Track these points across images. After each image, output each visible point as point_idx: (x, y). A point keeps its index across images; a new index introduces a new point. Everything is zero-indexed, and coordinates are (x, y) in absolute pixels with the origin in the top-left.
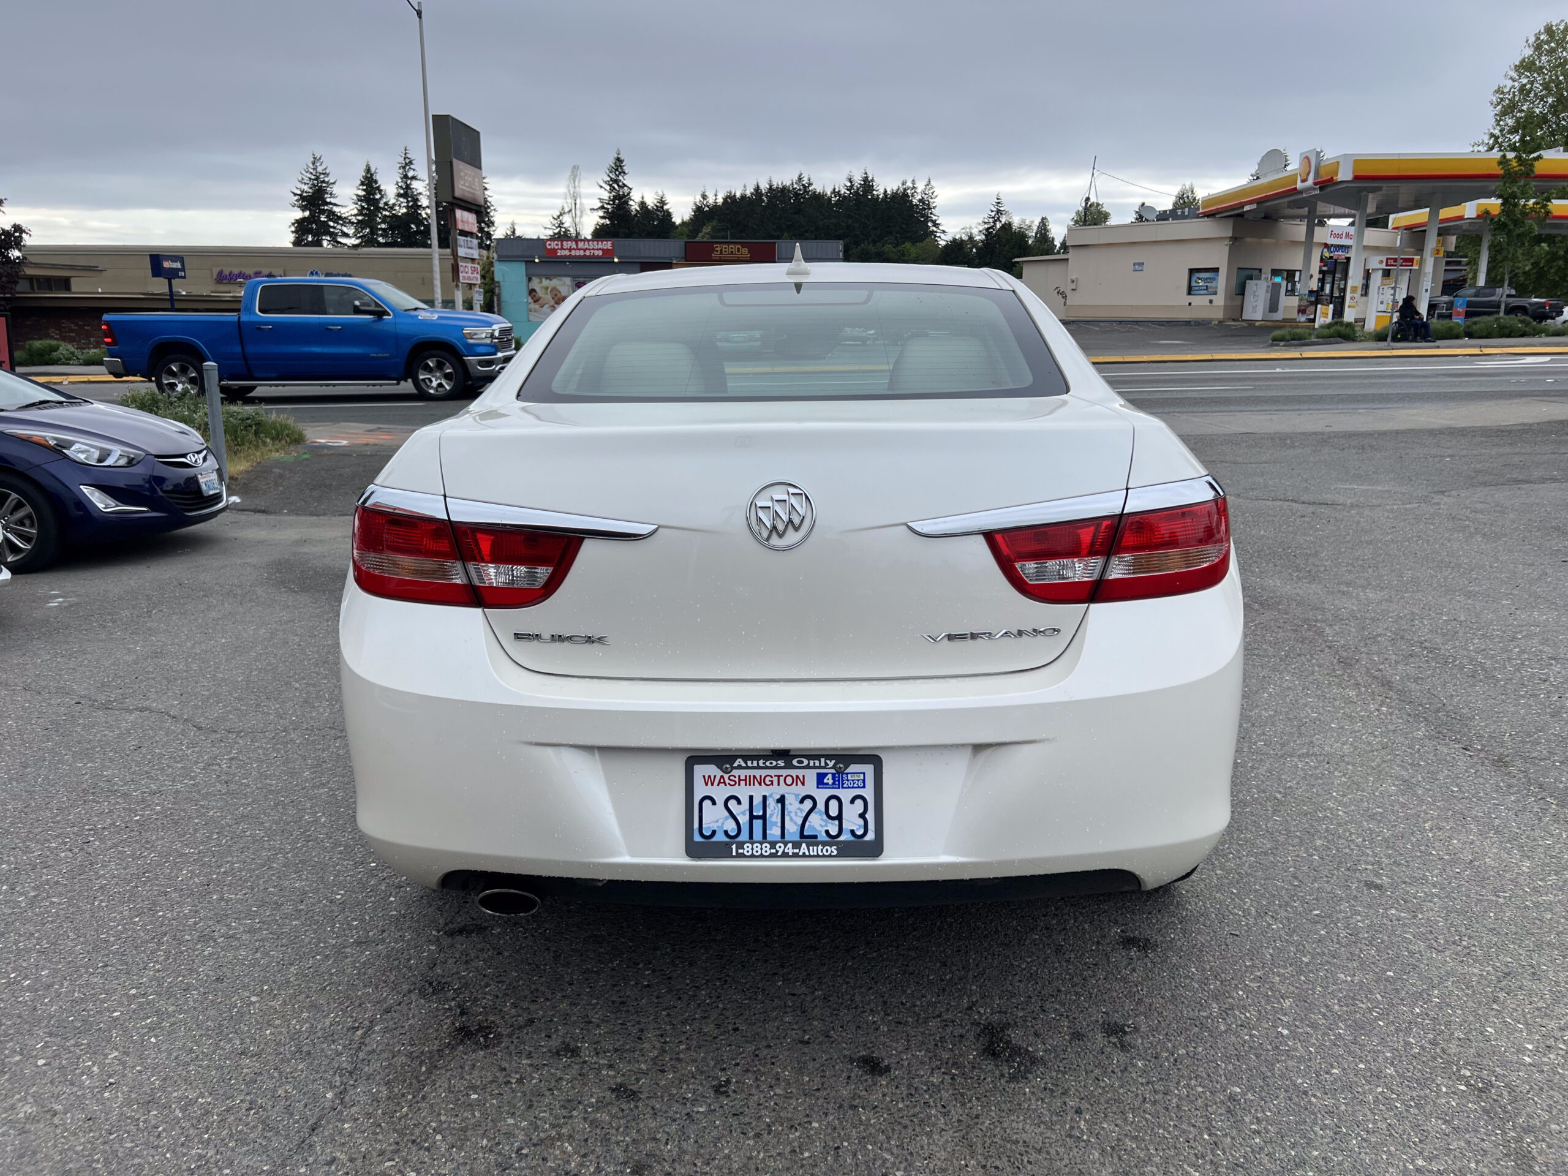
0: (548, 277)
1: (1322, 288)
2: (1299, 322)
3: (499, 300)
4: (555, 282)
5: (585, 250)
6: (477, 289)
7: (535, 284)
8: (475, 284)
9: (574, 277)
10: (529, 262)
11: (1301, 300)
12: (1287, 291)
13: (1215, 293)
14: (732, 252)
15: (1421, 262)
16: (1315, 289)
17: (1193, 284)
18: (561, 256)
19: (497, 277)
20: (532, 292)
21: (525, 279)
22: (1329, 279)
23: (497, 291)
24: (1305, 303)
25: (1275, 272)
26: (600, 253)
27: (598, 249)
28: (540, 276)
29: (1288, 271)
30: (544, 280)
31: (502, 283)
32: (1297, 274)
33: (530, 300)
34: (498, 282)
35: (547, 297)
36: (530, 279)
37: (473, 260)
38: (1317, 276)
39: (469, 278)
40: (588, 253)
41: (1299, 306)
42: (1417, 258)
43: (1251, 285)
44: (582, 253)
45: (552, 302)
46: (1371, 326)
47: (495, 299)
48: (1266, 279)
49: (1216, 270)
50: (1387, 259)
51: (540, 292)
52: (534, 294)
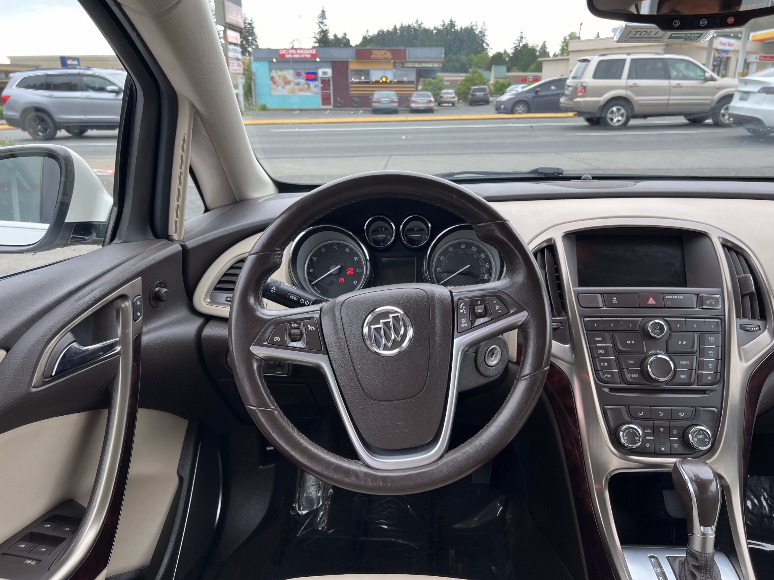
0: (281, 70)
3: (254, 83)
4: (284, 73)
5: (301, 54)
6: (241, 76)
7: (274, 74)
8: (239, 74)
9: (294, 69)
10: (271, 62)
14: (382, 55)
18: (288, 58)
19: (254, 70)
20: (272, 78)
21: (268, 71)
23: (253, 77)
26: (309, 56)
27: (308, 54)
28: (276, 69)
30: (278, 71)
31: (256, 74)
33: (271, 83)
34: (254, 73)
35: (280, 81)
36: (271, 71)
37: (238, 59)
39: (235, 70)
40: (302, 56)
44: (298, 56)
45: (283, 84)
47: (253, 82)
50: (759, 57)
51: (277, 78)
52: (273, 79)
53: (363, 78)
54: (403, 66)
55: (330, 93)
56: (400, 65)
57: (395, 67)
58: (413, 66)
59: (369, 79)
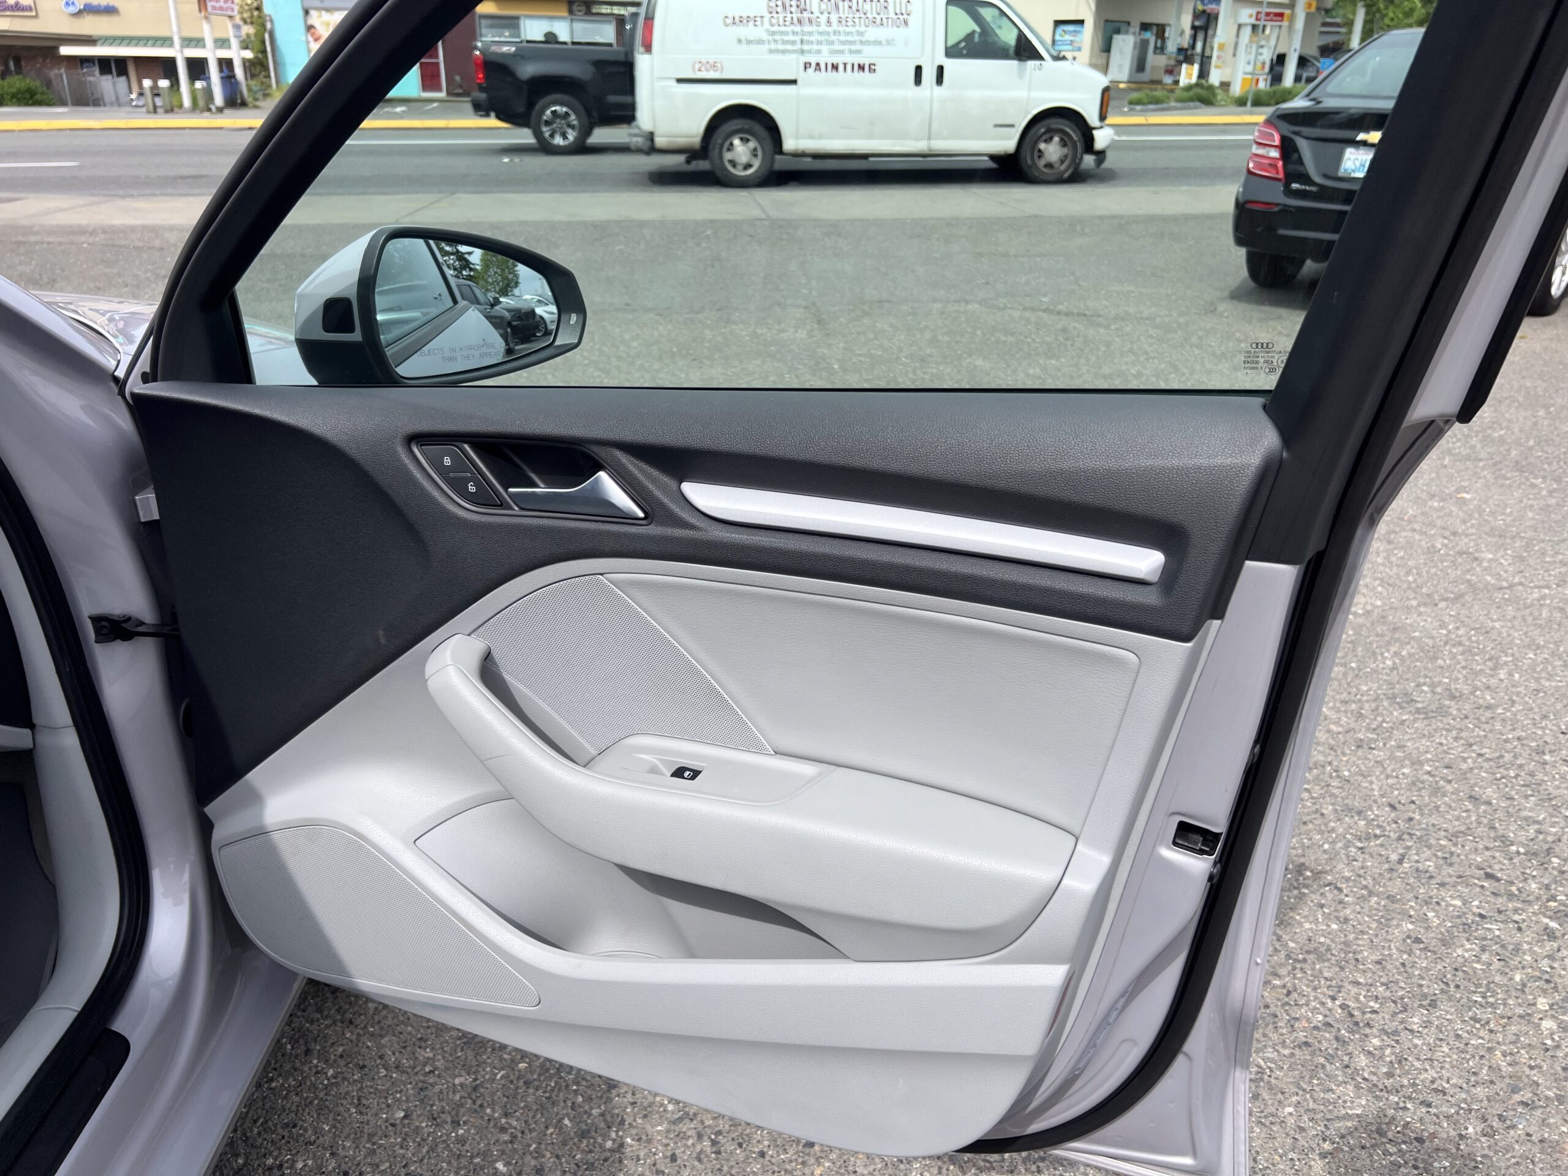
0: (329, 11)
1: (1193, 47)
2: (1166, 84)
3: (272, 36)
6: (235, 21)
7: (313, 18)
11: (1169, 58)
12: (1156, 48)
13: (1079, 49)
15: (1292, 18)
16: (1186, 45)
17: (1057, 37)
19: (268, 8)
20: (310, 28)
21: (301, 13)
22: (1200, 36)
23: (269, 26)
24: (1172, 62)
25: (1145, 27)
28: (319, 9)
29: (1158, 25)
30: (323, 13)
31: (274, 18)
32: (1167, 29)
33: (310, 39)
34: (270, 16)
36: (307, 12)
38: (1188, 32)
39: (221, 8)
41: (1167, 66)
42: (1287, 12)
43: (1118, 40)
46: (1237, 90)
47: (267, 36)
48: (1134, 34)
49: (1081, 22)
50: (1258, 13)
51: (320, 29)
52: (313, 30)
53: (507, 34)
54: (589, 12)
55: (437, 64)
56: (583, 8)
57: (571, 12)
58: (609, 11)
59: (519, 36)
